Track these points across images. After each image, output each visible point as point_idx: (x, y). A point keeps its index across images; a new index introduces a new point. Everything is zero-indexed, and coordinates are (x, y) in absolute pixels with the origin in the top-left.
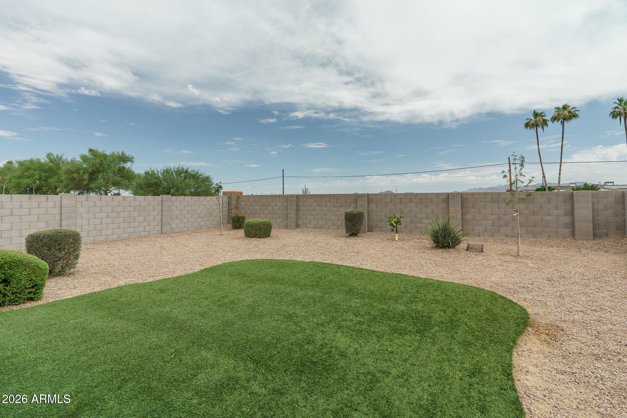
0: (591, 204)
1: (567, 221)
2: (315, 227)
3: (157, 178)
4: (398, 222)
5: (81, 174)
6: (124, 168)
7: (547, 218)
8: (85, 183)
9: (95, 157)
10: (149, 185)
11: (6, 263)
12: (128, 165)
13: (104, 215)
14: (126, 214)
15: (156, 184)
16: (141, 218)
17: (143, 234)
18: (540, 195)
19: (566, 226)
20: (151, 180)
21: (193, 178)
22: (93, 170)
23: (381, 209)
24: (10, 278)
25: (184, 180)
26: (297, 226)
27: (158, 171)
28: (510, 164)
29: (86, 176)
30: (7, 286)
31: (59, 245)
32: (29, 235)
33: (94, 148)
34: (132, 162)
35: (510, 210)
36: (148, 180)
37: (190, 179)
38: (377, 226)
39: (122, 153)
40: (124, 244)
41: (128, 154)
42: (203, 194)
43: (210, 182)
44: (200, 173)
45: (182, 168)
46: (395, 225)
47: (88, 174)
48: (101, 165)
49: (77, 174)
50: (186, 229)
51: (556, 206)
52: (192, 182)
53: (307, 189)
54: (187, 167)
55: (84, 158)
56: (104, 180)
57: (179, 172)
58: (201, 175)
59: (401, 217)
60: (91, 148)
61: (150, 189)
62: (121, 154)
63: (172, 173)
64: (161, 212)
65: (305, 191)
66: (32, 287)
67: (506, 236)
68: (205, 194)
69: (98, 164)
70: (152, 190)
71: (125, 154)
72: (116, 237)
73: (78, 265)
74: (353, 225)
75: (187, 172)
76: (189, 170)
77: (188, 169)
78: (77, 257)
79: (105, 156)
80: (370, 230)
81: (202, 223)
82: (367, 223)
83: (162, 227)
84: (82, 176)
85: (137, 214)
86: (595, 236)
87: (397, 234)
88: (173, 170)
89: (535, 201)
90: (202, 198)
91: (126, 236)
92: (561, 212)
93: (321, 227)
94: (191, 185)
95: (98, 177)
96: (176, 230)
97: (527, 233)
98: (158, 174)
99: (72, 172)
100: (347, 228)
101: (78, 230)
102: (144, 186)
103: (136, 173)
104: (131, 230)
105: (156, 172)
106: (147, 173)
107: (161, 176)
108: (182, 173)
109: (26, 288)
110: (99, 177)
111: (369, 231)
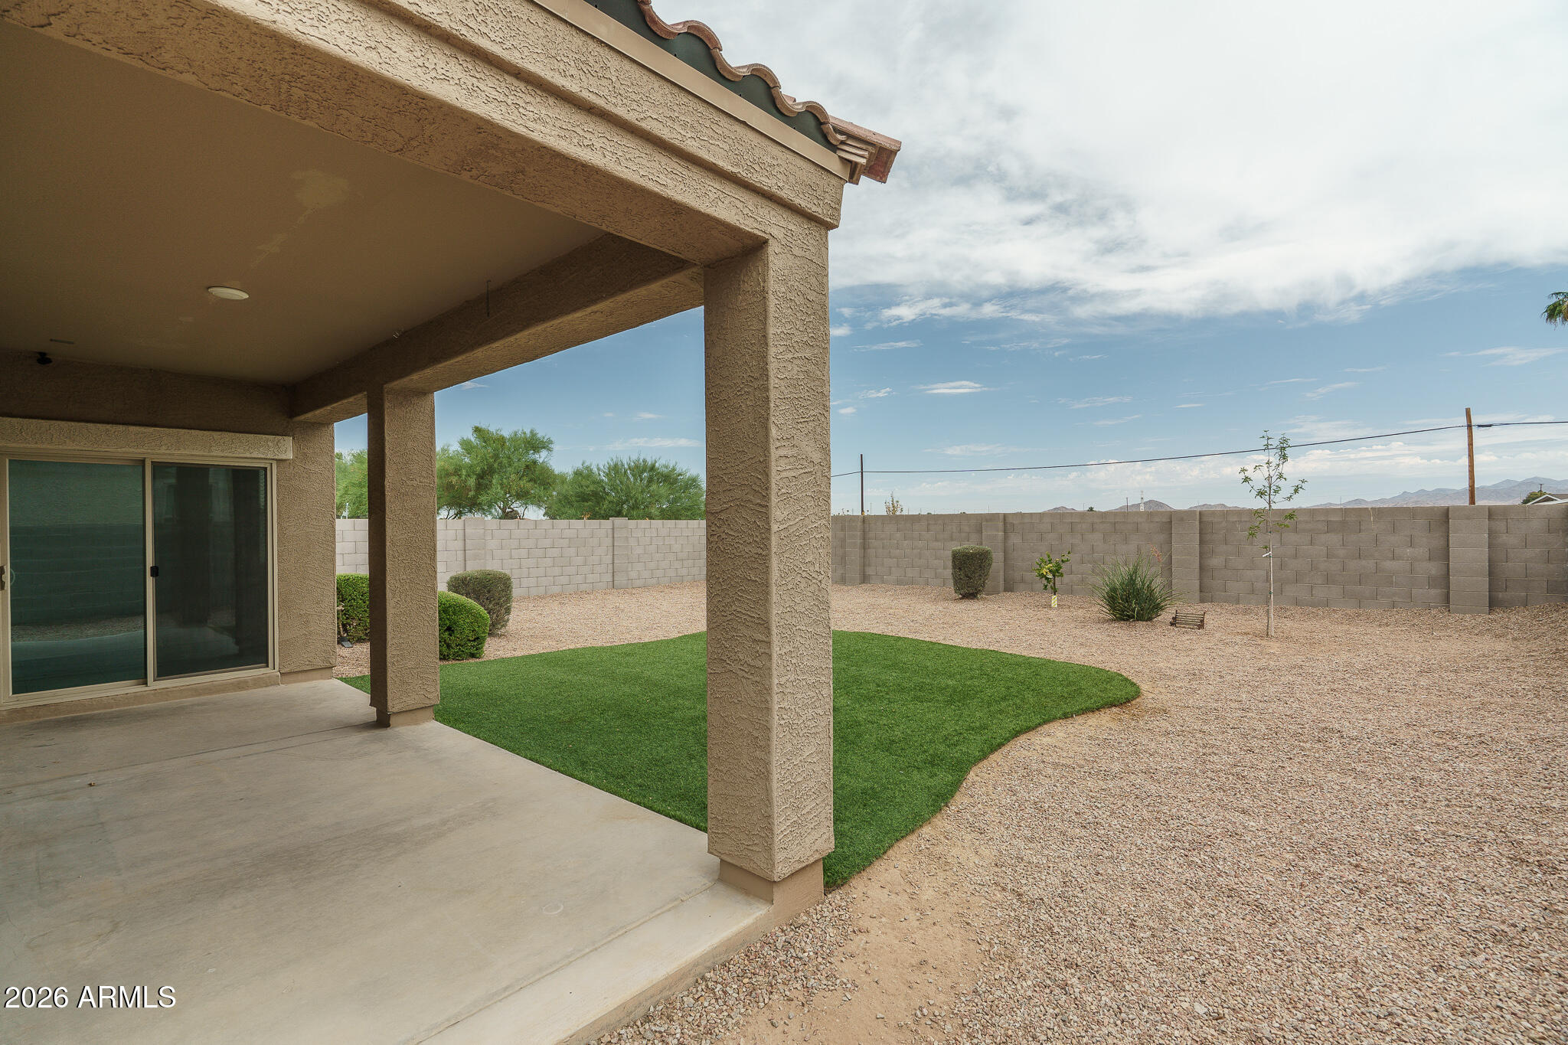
0: (1486, 536)
1: (1433, 572)
2: (899, 582)
3: (598, 483)
4: (1056, 572)
5: (464, 476)
6: (535, 462)
7: (1388, 564)
8: (472, 493)
9: (485, 442)
10: (583, 498)
11: (450, 607)
12: (542, 457)
13: (523, 553)
14: (555, 552)
15: (595, 494)
16: (579, 560)
17: (583, 587)
18: (1374, 515)
19: (1431, 583)
20: (587, 487)
21: (665, 481)
22: (483, 470)
23: (1032, 544)
24: (454, 626)
25: (648, 486)
26: (865, 579)
27: (599, 469)
28: (1470, 427)
29: (472, 480)
30: (451, 636)
31: (489, 592)
32: (451, 578)
33: (483, 426)
34: (549, 450)
35: (1306, 547)
36: (582, 486)
37: (661, 482)
38: (1023, 581)
39: (532, 432)
40: (557, 603)
41: (541, 434)
42: (686, 513)
43: (700, 489)
44: (678, 471)
45: (644, 461)
46: (1050, 576)
47: (475, 477)
48: (496, 457)
49: (457, 478)
50: (654, 581)
51: (1409, 539)
52: (662, 489)
53: (897, 502)
54: (654, 458)
55: (466, 445)
56: (501, 488)
57: (639, 469)
58: (680, 475)
59: (1063, 561)
60: (478, 425)
61: (586, 504)
62: (528, 435)
63: (625, 472)
64: (611, 549)
65: (891, 506)
66: (474, 640)
67: (1297, 602)
68: (689, 513)
69: (492, 457)
70: (590, 508)
71: (536, 434)
72: (542, 590)
73: (510, 623)
74: (969, 577)
75: (653, 468)
76: (657, 465)
77: (656, 462)
78: (508, 611)
79: (502, 440)
80: (1009, 588)
81: (684, 572)
82: (1002, 573)
83: (613, 576)
84: (466, 481)
85: (572, 551)
86: (1493, 604)
87: (1055, 594)
88: (626, 466)
89: (1362, 528)
90: (682, 523)
91: (556, 589)
92: (1421, 551)
93: (912, 582)
94: (661, 497)
95: (491, 482)
96: (638, 583)
97: (1344, 598)
98: (599, 475)
99: (448, 475)
100: (956, 583)
101: (507, 572)
102: (573, 499)
103: (556, 472)
104: (564, 580)
105: (595, 470)
106: (578, 473)
107: (604, 478)
108: (644, 471)
109: (469, 640)
110: (494, 481)
111: (1006, 590)
